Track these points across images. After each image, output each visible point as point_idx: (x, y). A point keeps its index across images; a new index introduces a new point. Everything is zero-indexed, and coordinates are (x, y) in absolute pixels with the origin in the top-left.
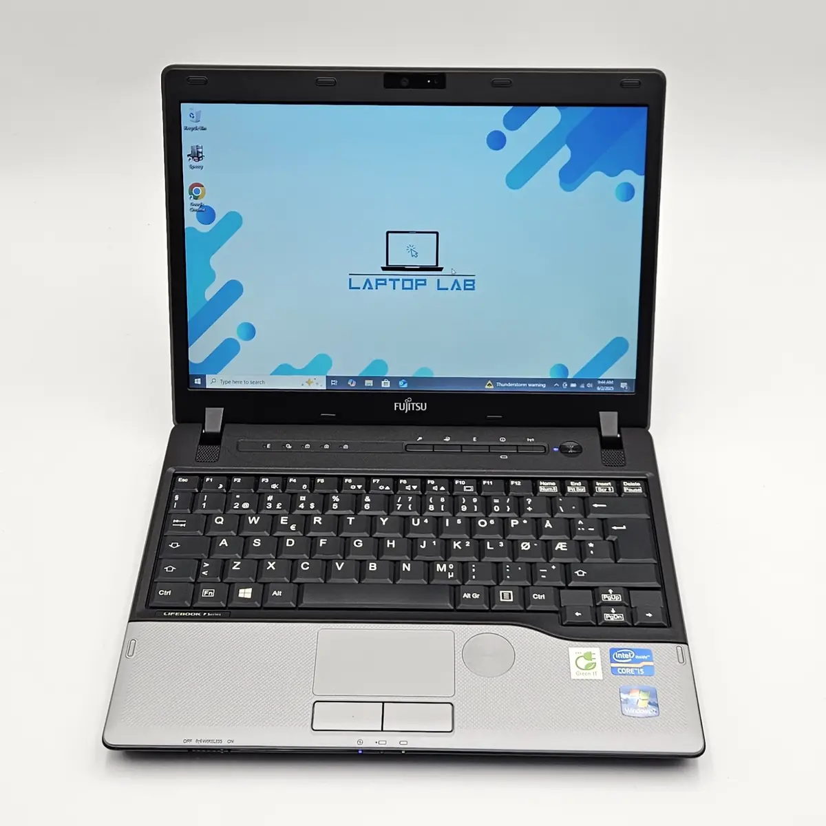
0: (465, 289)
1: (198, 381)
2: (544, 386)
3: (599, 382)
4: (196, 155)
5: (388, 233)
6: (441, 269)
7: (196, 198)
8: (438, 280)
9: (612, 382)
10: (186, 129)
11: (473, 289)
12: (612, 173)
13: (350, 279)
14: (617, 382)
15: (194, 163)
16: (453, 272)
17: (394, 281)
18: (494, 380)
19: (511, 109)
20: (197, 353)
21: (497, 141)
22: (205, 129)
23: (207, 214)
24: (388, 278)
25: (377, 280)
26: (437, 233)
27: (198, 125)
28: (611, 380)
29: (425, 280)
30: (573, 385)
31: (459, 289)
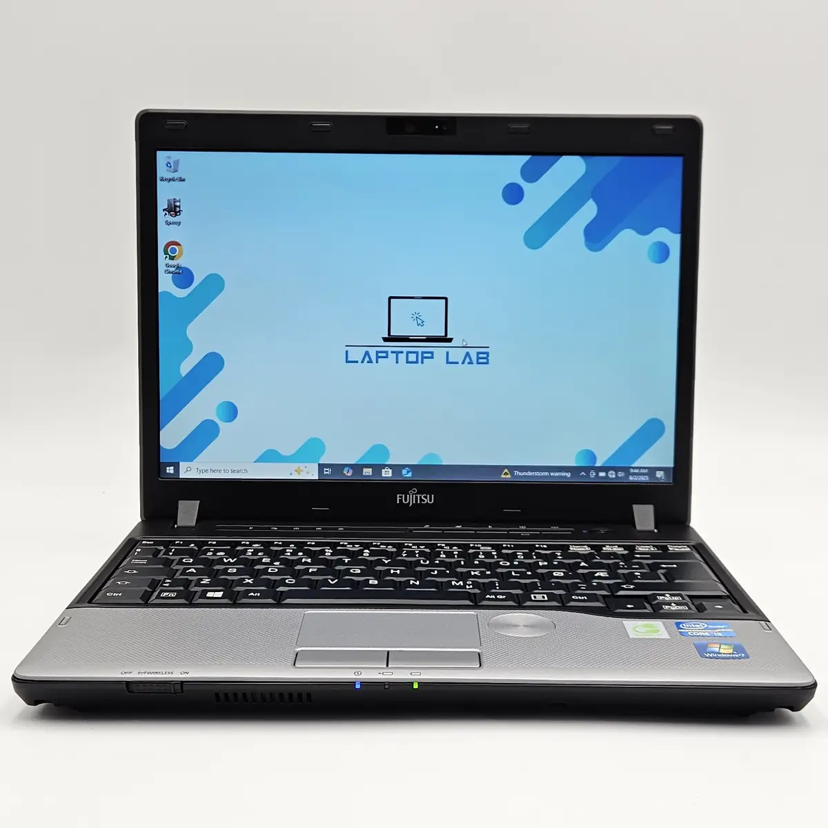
0: (478, 363)
1: (170, 470)
2: (569, 475)
3: (632, 471)
4: (173, 209)
5: (390, 298)
6: (450, 340)
7: (172, 258)
8: (447, 353)
9: (646, 471)
10: (162, 180)
11: (487, 363)
12: (644, 231)
13: (347, 352)
14: (652, 471)
15: (171, 219)
16: (464, 344)
17: (397, 353)
18: (511, 469)
19: (530, 159)
20: (170, 437)
21: (513, 194)
22: (184, 180)
23: (183, 277)
24: (389, 350)
25: (377, 352)
26: (446, 299)
27: (176, 175)
28: (645, 468)
29: (432, 353)
30: (602, 474)
31: (471, 363)
